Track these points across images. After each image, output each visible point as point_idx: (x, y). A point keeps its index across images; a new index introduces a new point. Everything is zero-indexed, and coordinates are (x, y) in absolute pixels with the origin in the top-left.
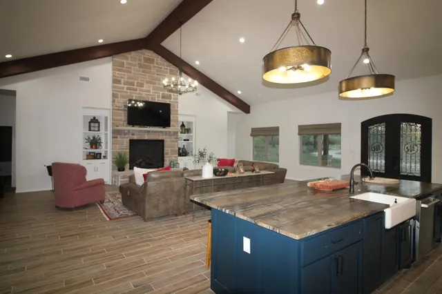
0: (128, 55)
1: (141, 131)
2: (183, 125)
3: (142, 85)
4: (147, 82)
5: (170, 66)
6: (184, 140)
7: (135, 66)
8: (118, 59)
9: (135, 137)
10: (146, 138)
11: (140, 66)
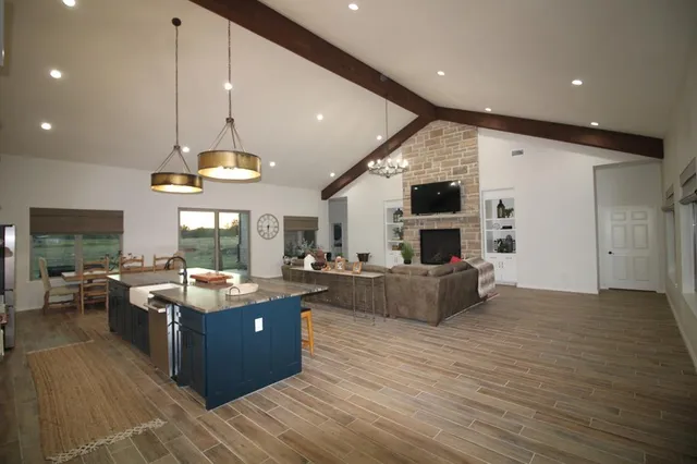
0: (414, 137)
1: (428, 220)
2: (501, 205)
3: (428, 165)
4: (436, 160)
5: (463, 129)
6: (504, 228)
7: (422, 145)
8: (405, 146)
9: (424, 227)
10: (436, 228)
11: (428, 143)
